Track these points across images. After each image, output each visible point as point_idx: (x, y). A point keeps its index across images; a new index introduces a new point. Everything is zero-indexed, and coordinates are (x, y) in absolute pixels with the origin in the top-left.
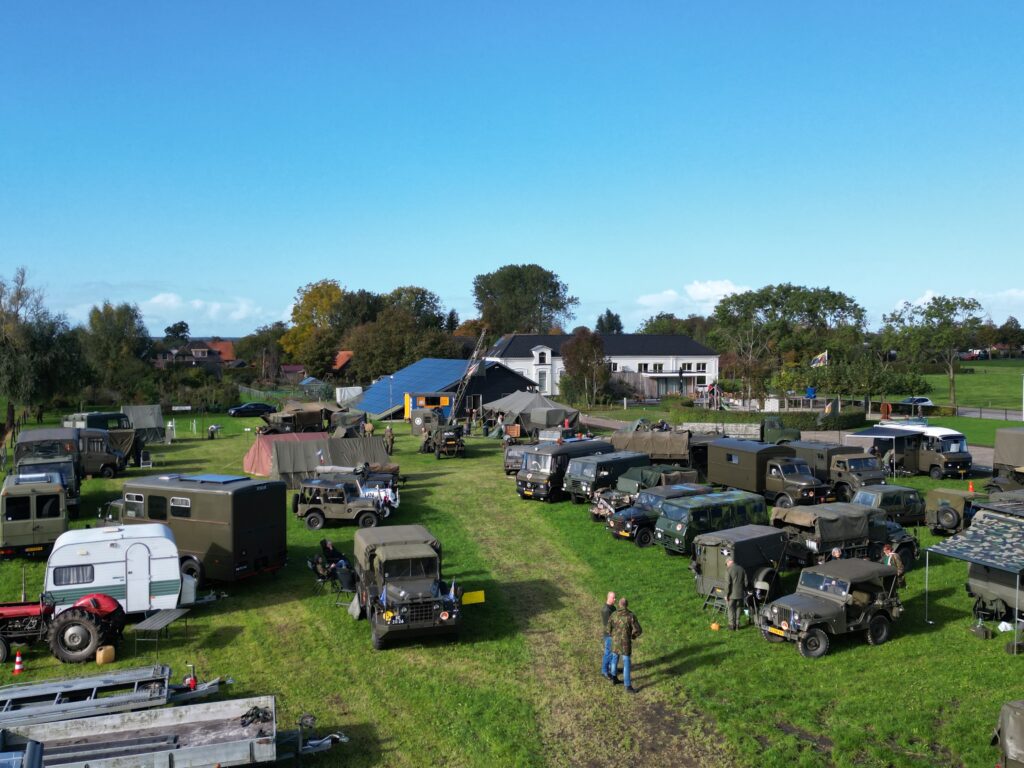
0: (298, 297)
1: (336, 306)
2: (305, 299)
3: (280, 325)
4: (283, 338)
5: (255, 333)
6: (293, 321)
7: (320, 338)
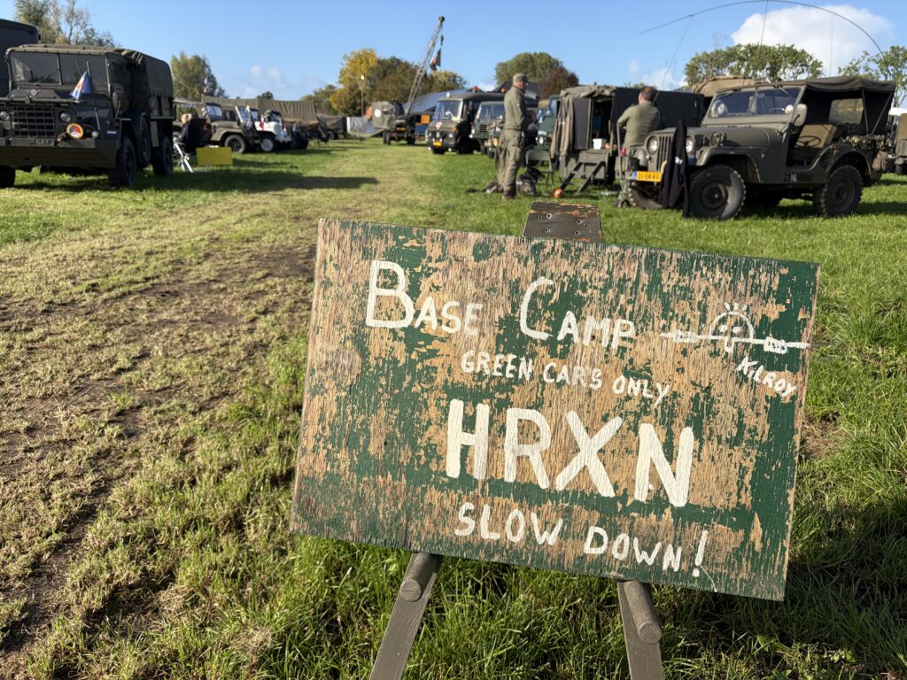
0: (344, 63)
1: (372, 70)
2: (350, 65)
3: (331, 87)
4: (331, 96)
5: (313, 94)
6: (340, 82)
7: (353, 90)
